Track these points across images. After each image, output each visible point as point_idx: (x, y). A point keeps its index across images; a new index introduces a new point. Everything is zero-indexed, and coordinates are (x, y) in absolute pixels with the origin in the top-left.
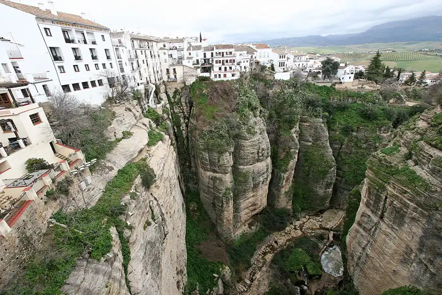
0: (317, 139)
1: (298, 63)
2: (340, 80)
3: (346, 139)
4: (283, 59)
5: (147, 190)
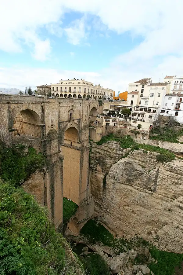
5: (158, 162)
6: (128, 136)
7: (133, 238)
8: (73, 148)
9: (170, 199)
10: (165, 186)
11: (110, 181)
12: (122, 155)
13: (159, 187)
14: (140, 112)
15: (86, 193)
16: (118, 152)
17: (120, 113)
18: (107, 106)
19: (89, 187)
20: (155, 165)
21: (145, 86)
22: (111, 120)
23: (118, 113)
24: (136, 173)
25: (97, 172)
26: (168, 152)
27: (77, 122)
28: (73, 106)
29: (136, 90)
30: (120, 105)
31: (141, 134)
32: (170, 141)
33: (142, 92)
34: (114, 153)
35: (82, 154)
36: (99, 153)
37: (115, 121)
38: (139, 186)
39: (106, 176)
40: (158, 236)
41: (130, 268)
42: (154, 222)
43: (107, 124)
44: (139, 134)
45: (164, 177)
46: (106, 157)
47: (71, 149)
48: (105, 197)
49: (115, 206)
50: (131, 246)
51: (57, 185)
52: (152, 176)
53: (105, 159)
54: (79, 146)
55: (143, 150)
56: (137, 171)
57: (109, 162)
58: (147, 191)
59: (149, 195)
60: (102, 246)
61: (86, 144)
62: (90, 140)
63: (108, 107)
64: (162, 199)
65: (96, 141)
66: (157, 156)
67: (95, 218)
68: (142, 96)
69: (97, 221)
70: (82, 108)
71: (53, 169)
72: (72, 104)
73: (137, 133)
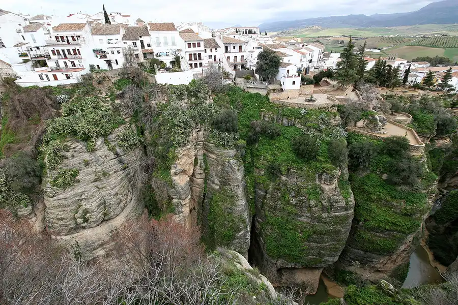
0: (225, 182)
1: (235, 55)
2: (281, 85)
3: (271, 186)
4: (197, 49)
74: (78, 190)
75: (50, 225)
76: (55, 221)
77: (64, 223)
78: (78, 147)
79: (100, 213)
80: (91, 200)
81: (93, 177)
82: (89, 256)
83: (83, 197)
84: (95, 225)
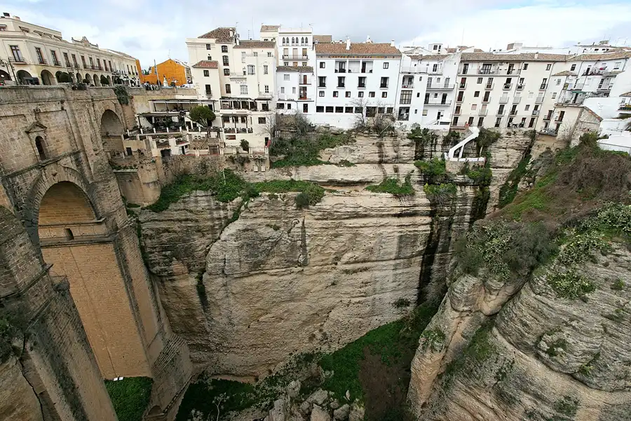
5: (300, 210)
6: (227, 171)
7: (288, 362)
8: (82, 243)
9: (330, 266)
10: (321, 247)
11: (214, 286)
12: (226, 218)
13: (312, 253)
14: (234, 111)
15: (159, 338)
16: (215, 215)
17: (187, 120)
18: (143, 105)
19: (164, 320)
20: (297, 216)
21: (230, 47)
22: (172, 141)
23: (182, 120)
24: (266, 245)
25: (175, 277)
26: (312, 185)
27: (69, 162)
28: (37, 112)
29: (210, 58)
30: (178, 97)
31: (253, 163)
32: (308, 164)
33: (226, 63)
34: (208, 220)
35: (119, 250)
36: (167, 230)
37: (182, 142)
38: (277, 266)
39: (201, 278)
40: (325, 334)
41: (298, 413)
42: (315, 316)
43: (165, 153)
44: (249, 162)
45: (315, 233)
46: (187, 236)
47: (73, 249)
48: (213, 323)
49: (240, 327)
50: (288, 378)
51: (76, 367)
52: (296, 239)
53: (189, 240)
54: (101, 230)
55: (267, 194)
56: (268, 239)
57: (199, 243)
58: (294, 269)
59: (299, 275)
60: (236, 416)
61: (121, 219)
62: (130, 207)
63: (148, 107)
64: (320, 272)
65: (146, 205)
66: (295, 199)
67: (201, 376)
68: (227, 73)
69: (206, 380)
70: (70, 115)
71: (45, 331)
72: (33, 107)
73: (244, 161)
74: (574, 310)
75: (506, 319)
76: (516, 319)
77: (522, 330)
78: (625, 258)
79: (579, 362)
80: (581, 336)
81: (610, 310)
82: (511, 390)
83: (574, 323)
84: (557, 369)
